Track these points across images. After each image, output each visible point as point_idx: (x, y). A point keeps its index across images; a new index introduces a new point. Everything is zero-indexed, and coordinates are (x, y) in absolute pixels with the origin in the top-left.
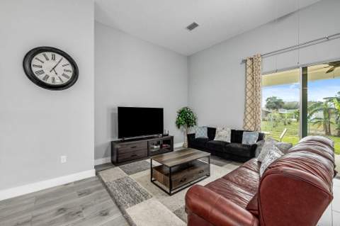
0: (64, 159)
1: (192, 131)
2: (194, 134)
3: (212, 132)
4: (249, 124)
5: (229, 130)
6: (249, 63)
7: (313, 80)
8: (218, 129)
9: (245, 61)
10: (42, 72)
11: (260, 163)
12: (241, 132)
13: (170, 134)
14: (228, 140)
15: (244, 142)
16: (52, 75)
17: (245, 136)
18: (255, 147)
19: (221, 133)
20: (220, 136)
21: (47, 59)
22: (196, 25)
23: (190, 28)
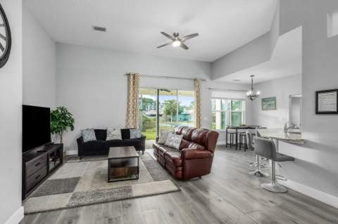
2: (82, 138)
3: (101, 133)
5: (119, 129)
8: (109, 129)
12: (129, 130)
15: (132, 137)
17: (132, 132)
19: (114, 133)
22: (103, 30)
23: (97, 28)
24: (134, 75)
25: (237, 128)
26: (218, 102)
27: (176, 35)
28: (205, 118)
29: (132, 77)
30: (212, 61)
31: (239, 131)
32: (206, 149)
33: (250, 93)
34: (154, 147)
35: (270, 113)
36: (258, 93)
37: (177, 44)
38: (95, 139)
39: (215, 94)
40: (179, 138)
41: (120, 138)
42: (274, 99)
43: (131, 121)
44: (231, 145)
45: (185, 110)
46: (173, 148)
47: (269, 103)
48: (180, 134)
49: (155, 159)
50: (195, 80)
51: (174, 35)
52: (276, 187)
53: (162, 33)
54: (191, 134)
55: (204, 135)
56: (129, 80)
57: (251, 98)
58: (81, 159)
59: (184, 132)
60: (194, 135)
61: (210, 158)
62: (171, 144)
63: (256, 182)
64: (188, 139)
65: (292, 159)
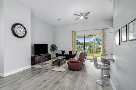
0: (22, 62)
1: (56, 52)
2: (57, 53)
3: (63, 52)
4: (73, 49)
5: (68, 51)
6: (73, 32)
7: (86, 37)
8: (65, 51)
9: (72, 32)
10: (17, 32)
11: (77, 57)
12: (71, 52)
13: (50, 54)
14: (68, 54)
15: (72, 54)
16: (20, 33)
17: (73, 52)
18: (75, 54)
19: (66, 52)
20: (66, 53)
21: (18, 28)
22: (60, 20)
23: (58, 20)
27: (82, 14)
37: (82, 17)
51: (81, 14)
53: (75, 14)
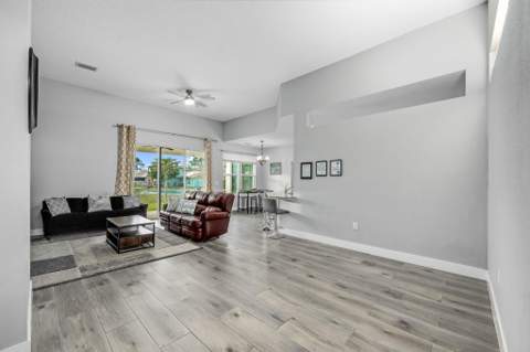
4: (122, 190)
5: (109, 196)
8: (93, 197)
15: (127, 206)
19: (100, 201)
20: (100, 206)
22: (93, 69)
23: (81, 66)
24: (129, 128)
25: (248, 192)
26: (229, 165)
28: (216, 183)
29: (125, 130)
30: (224, 120)
31: (251, 195)
32: (224, 210)
33: (260, 158)
34: (161, 215)
35: (277, 177)
36: (267, 158)
37: (190, 103)
38: (69, 211)
39: (226, 156)
40: (194, 204)
41: (109, 208)
42: (280, 164)
43: (123, 186)
44: (243, 210)
45: (181, 171)
46: (187, 214)
47: (276, 168)
48: (194, 198)
49: (163, 228)
50: (206, 140)
52: (278, 235)
54: (206, 199)
55: (221, 198)
56: (120, 134)
57: (261, 163)
58: (48, 239)
59: (198, 197)
60: (211, 199)
61: (227, 218)
62: (184, 210)
63: (265, 234)
64: (204, 203)
65: (287, 212)
